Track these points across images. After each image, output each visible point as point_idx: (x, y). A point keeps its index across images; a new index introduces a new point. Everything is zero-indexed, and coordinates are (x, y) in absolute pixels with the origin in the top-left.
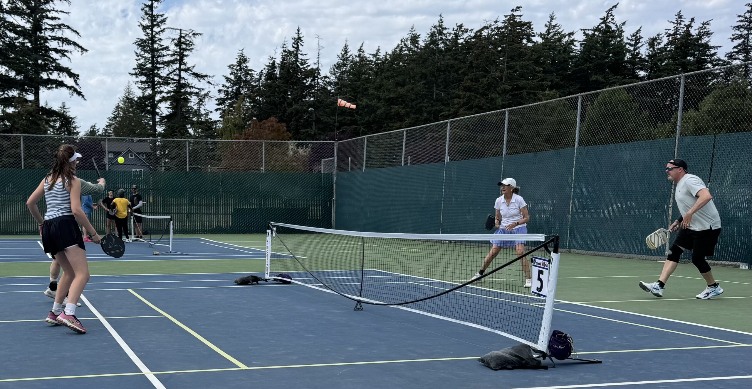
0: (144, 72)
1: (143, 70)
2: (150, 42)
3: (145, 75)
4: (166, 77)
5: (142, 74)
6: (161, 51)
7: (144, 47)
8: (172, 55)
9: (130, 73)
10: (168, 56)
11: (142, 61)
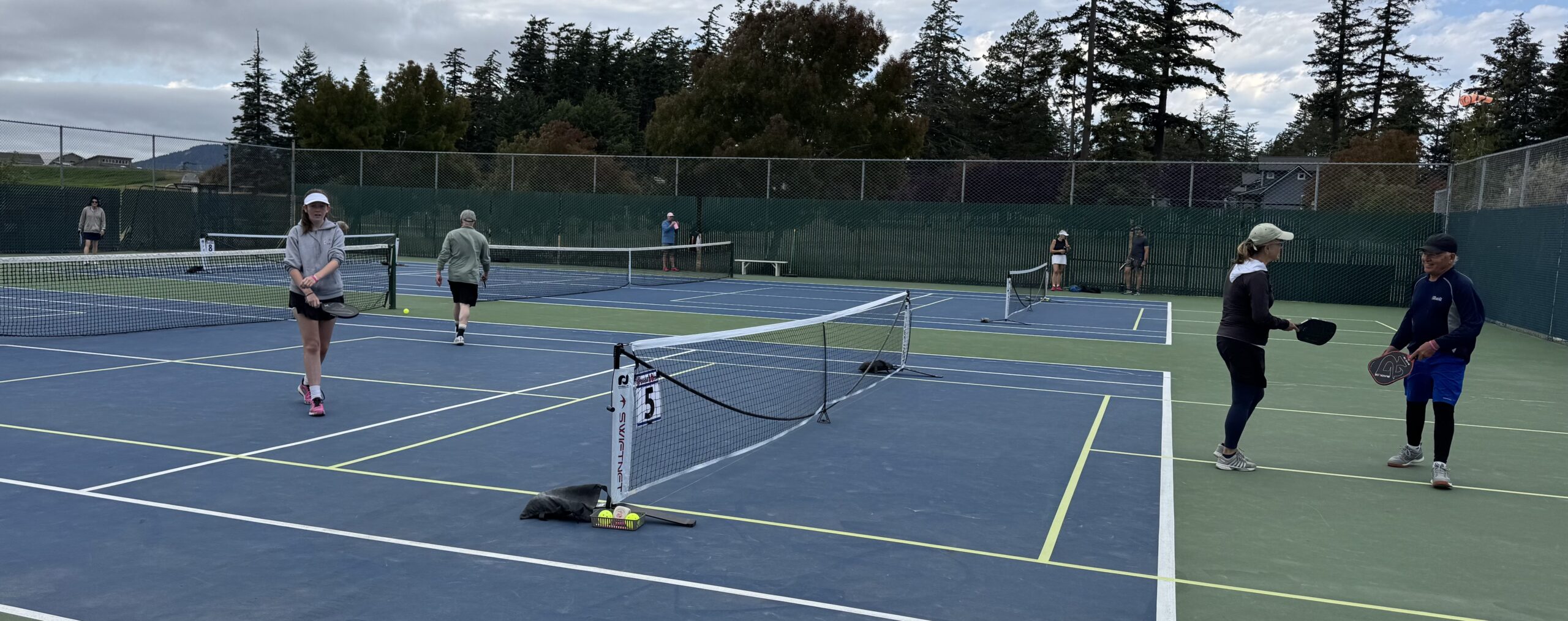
0: (1327, 58)
1: (1325, 55)
2: (1340, 16)
3: (1328, 63)
4: (1362, 65)
5: (1322, 62)
6: (1357, 28)
7: (1331, 23)
8: (1374, 32)
9: (1304, 62)
10: (1367, 35)
11: (1325, 43)
